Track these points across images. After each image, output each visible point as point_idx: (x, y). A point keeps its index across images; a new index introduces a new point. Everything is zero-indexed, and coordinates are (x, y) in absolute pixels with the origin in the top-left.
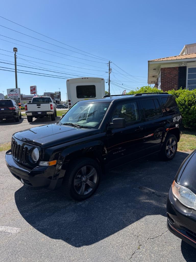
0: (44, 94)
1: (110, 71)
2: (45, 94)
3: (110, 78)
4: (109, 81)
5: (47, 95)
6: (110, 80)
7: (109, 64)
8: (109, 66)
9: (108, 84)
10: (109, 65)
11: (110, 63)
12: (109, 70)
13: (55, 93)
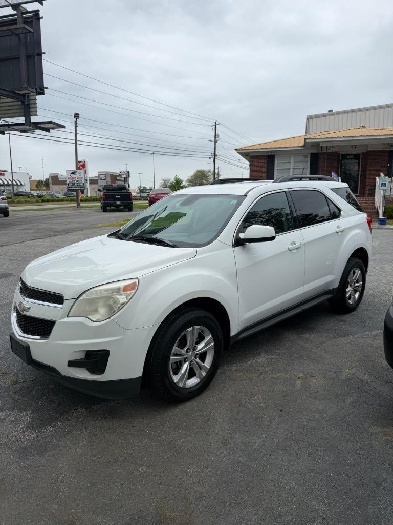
0: (99, 175)
1: (217, 139)
2: (101, 174)
3: (216, 151)
4: (215, 155)
5: (104, 176)
6: (217, 153)
7: (214, 127)
8: (214, 131)
9: (213, 161)
10: (214, 129)
11: (217, 126)
12: (215, 137)
13: (119, 172)
